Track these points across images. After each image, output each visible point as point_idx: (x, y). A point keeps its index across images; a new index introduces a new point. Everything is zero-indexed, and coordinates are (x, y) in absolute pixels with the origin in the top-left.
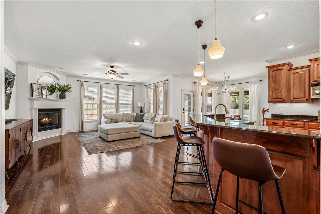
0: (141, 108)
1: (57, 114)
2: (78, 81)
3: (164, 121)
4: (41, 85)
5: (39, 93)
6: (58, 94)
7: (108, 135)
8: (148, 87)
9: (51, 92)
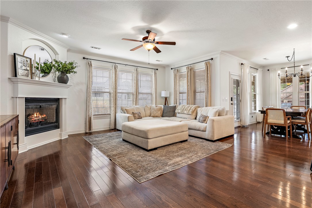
0: (166, 98)
1: (54, 106)
2: (84, 58)
3: (219, 116)
4: (31, 59)
5: (26, 72)
6: (55, 77)
7: (148, 140)
8: (177, 70)
9: (45, 73)
